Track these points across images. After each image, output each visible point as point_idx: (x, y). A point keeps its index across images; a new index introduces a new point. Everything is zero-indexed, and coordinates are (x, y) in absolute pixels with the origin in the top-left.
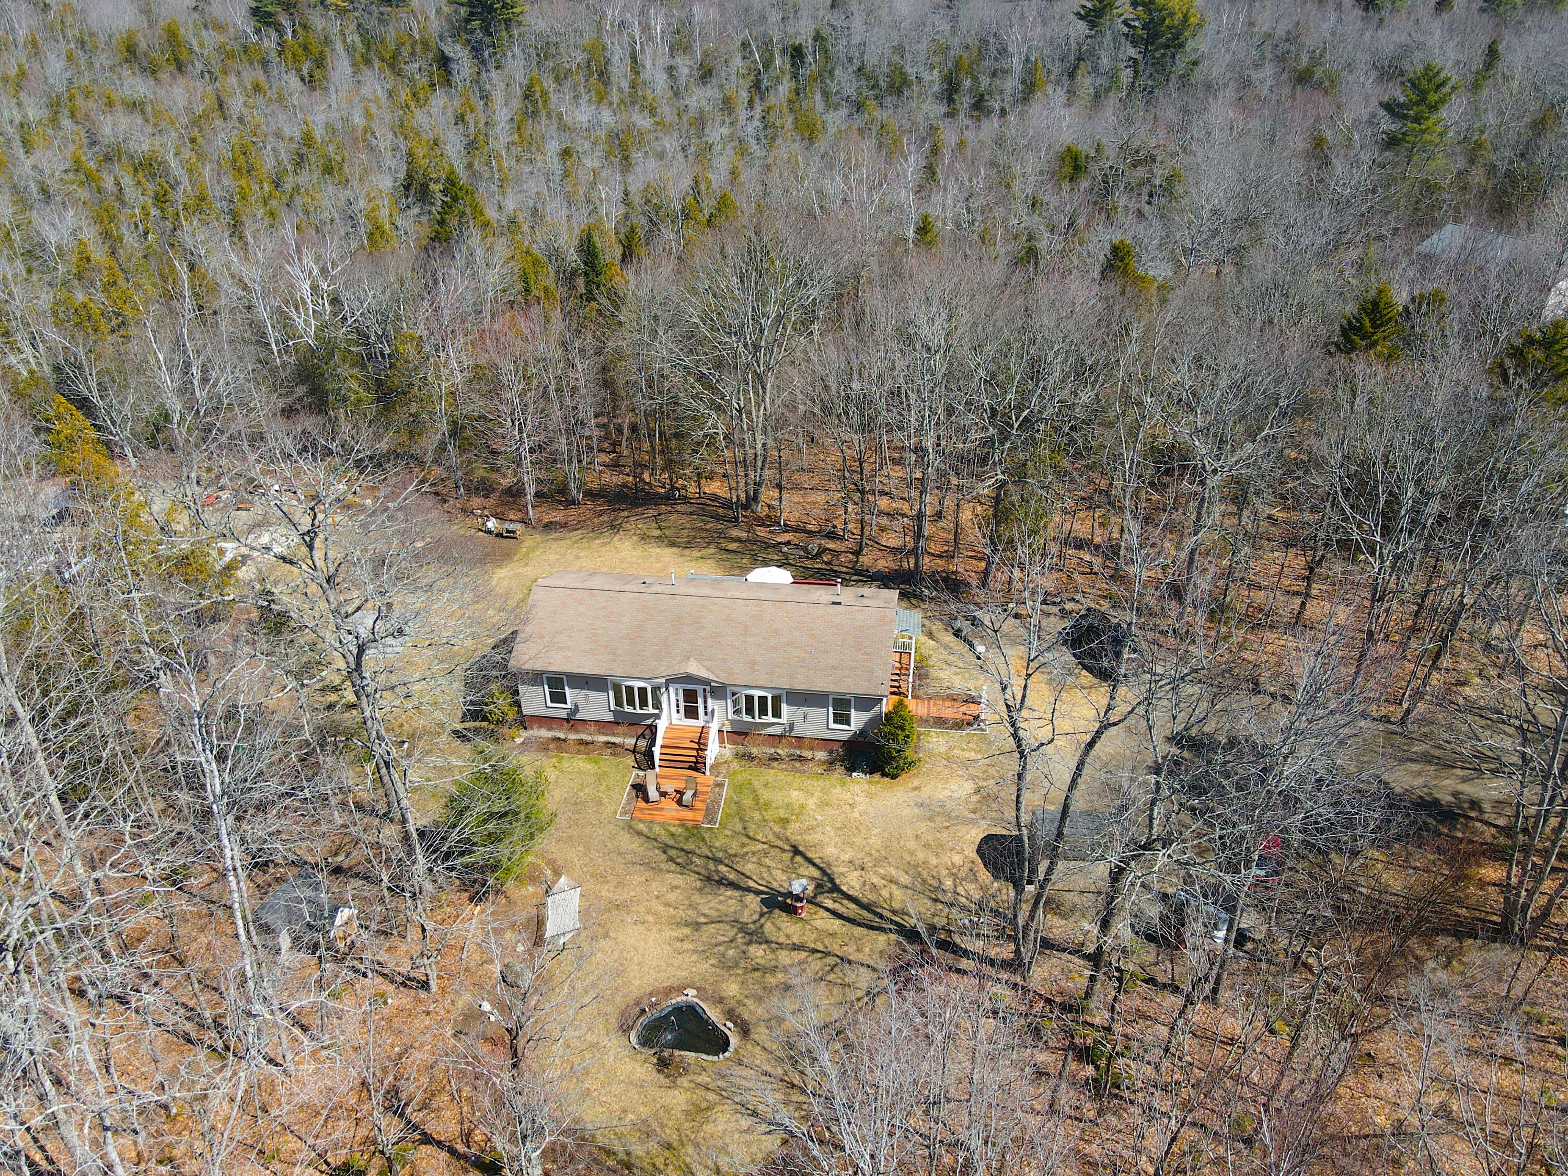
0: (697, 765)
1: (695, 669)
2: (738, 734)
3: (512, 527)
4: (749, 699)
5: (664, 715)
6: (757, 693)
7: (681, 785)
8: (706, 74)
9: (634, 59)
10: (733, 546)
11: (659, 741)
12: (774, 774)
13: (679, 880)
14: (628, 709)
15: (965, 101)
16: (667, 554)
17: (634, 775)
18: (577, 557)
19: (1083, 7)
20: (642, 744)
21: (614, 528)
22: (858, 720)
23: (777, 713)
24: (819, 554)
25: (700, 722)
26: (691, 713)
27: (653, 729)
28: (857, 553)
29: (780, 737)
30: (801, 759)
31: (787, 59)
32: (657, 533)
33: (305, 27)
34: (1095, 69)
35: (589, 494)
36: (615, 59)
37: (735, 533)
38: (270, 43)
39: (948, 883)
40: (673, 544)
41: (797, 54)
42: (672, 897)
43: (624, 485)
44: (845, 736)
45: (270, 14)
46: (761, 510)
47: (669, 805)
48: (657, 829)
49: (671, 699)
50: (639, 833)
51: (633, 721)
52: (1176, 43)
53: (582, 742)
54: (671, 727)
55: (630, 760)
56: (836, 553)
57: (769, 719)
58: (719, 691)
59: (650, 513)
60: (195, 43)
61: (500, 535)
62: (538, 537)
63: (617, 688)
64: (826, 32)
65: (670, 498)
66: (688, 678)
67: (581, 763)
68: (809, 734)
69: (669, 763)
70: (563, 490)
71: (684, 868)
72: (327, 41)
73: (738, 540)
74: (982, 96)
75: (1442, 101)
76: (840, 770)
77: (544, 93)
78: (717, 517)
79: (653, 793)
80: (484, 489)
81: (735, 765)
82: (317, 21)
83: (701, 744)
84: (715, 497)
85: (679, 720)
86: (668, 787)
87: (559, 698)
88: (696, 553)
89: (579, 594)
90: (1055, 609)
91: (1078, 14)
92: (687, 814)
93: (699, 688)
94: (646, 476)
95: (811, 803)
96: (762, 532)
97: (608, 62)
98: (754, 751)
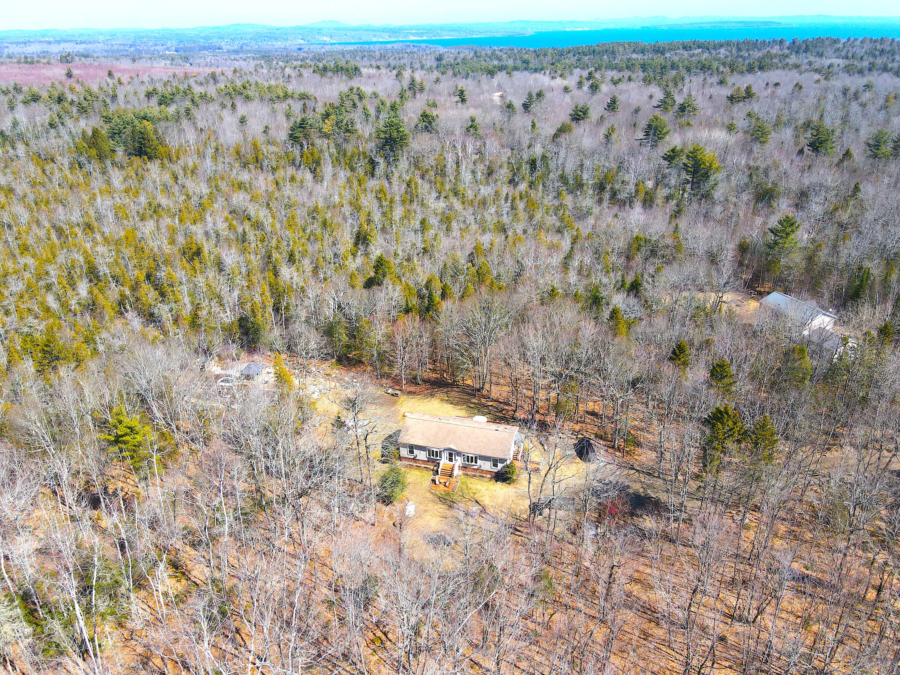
0: (451, 476)
1: (452, 447)
2: (464, 468)
3: (397, 392)
4: (468, 457)
5: (443, 459)
6: (470, 455)
7: (445, 481)
8: (490, 172)
9: (457, 163)
10: (472, 406)
11: (440, 467)
12: (473, 480)
13: (443, 506)
14: (432, 457)
15: (607, 196)
16: (449, 407)
17: (432, 477)
18: (419, 405)
19: (666, 154)
20: (435, 468)
21: (432, 395)
22: (500, 466)
23: (476, 462)
24: (501, 411)
25: (453, 463)
26: (451, 460)
27: (439, 463)
28: (514, 411)
29: (477, 469)
30: (482, 477)
31: (528, 166)
32: (447, 398)
33: (312, 144)
34: (666, 185)
35: (425, 381)
36: (449, 166)
37: (474, 401)
38: (297, 152)
39: (518, 514)
40: (451, 403)
41: (533, 164)
42: (440, 510)
43: (437, 378)
44: (496, 471)
45: (297, 137)
46: (485, 392)
47: (442, 486)
48: (437, 492)
49: (445, 455)
50: (432, 493)
51: (433, 461)
52: (706, 176)
53: (417, 466)
54: (444, 464)
55: (431, 473)
56: (507, 411)
57: (473, 463)
58: (459, 454)
59: (445, 390)
60: (265, 150)
61: (392, 395)
62: (406, 397)
63: (429, 451)
64: (548, 155)
65: (453, 385)
66: (450, 449)
67: (417, 472)
68: (485, 469)
69: (443, 474)
70: (415, 378)
71: (444, 504)
72: (321, 151)
73: (474, 403)
74: (616, 192)
75: (793, 231)
76: (494, 481)
77: (416, 184)
78: (469, 394)
79: (437, 483)
80: (388, 376)
81: (462, 477)
82: (318, 142)
83: (452, 470)
84: (469, 386)
85: (447, 462)
86: (442, 481)
87: (411, 452)
88: (459, 407)
89: (420, 421)
90: (575, 437)
91: (663, 157)
92: (446, 489)
93: (453, 453)
94: (445, 375)
95: (483, 489)
96: (483, 400)
97: (445, 166)
98: (469, 473)
